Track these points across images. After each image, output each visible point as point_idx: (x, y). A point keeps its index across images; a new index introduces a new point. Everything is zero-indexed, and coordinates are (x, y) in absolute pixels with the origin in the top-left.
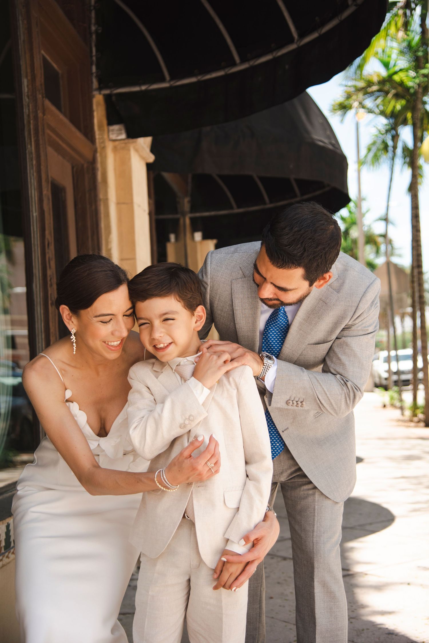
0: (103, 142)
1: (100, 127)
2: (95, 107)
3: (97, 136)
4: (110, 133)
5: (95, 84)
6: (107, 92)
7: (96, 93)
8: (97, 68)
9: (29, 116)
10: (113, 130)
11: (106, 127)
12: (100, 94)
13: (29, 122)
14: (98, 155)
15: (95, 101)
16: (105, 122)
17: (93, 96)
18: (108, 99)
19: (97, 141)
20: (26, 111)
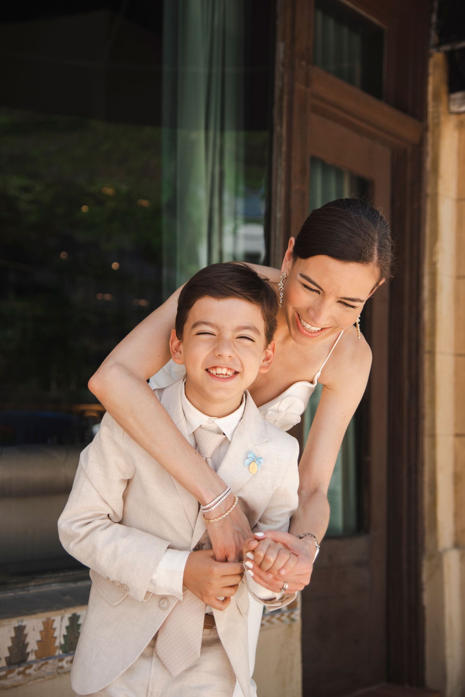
0: (438, 117)
1: (437, 97)
2: (431, 70)
3: (431, 109)
4: (452, 103)
5: (434, 38)
6: (447, 48)
7: (433, 51)
8: (439, 16)
9: (282, 90)
10: (454, 100)
11: (444, 97)
12: (439, 51)
13: (281, 98)
14: (430, 135)
15: (432, 62)
16: (444, 89)
17: (430, 56)
18: (450, 57)
19: (430, 116)
20: (278, 83)
